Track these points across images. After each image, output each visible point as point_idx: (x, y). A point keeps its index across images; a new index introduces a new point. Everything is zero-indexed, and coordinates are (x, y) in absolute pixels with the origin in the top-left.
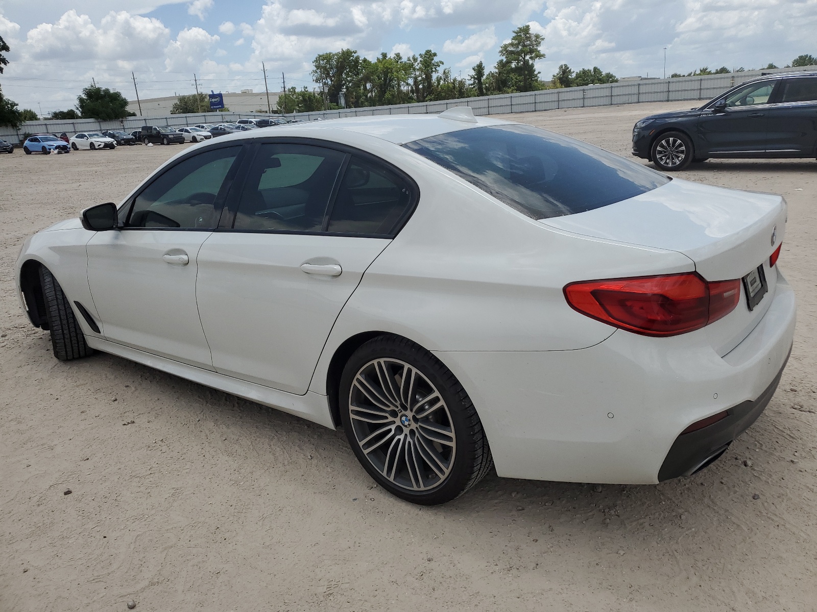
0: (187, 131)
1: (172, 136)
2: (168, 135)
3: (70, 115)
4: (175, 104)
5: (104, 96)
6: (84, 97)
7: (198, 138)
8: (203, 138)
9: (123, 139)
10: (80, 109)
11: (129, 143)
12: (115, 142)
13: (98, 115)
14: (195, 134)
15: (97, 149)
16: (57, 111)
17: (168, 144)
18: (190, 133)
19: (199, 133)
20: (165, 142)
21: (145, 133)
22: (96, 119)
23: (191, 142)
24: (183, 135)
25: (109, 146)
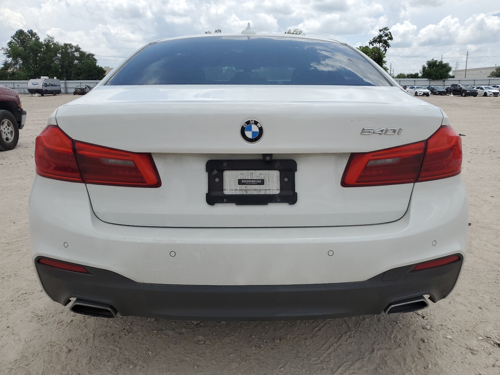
0: (482, 89)
1: (469, 91)
2: (466, 90)
3: (416, 76)
4: (492, 72)
5: (438, 66)
6: (426, 66)
7: (488, 94)
8: (492, 93)
9: (438, 91)
10: (422, 73)
11: (441, 94)
12: (430, 92)
13: (430, 77)
14: (487, 91)
15: (418, 96)
16: (409, 74)
17: (465, 96)
18: (483, 90)
19: (490, 90)
20: (464, 94)
21: (452, 88)
22: (429, 79)
23: (483, 96)
24: (477, 91)
25: (426, 95)
